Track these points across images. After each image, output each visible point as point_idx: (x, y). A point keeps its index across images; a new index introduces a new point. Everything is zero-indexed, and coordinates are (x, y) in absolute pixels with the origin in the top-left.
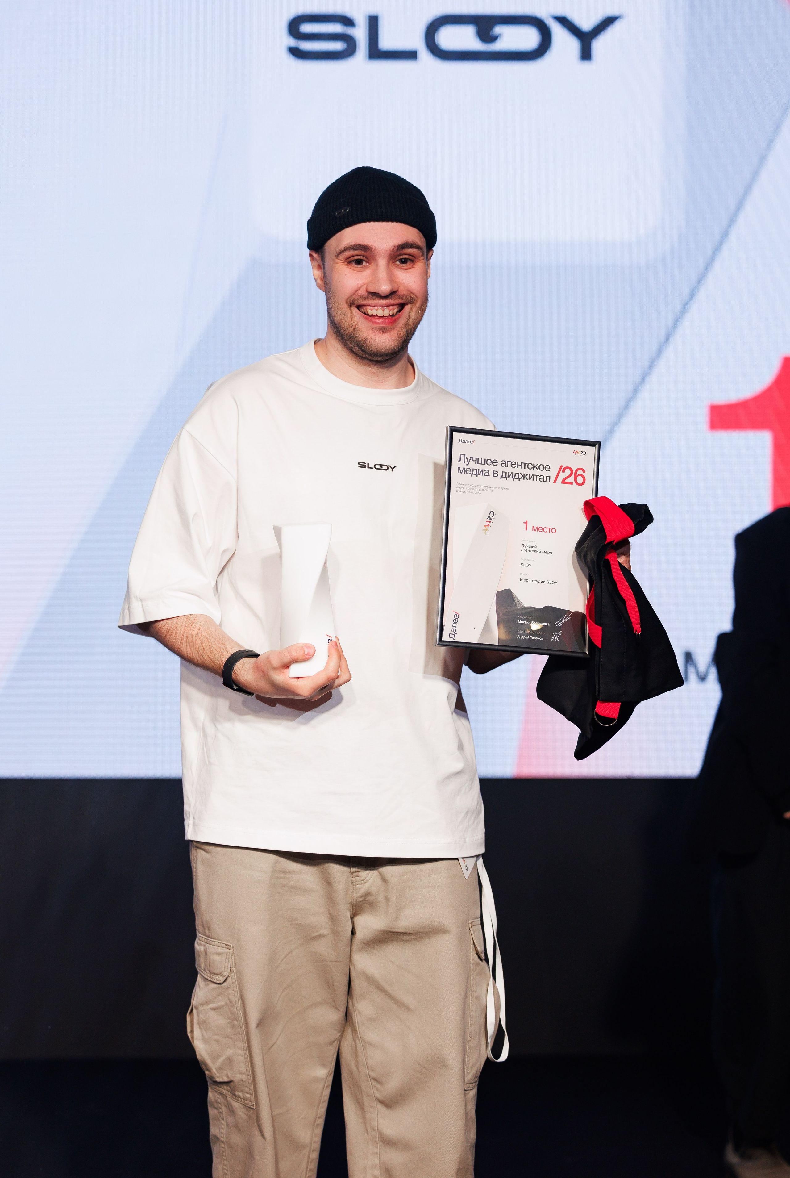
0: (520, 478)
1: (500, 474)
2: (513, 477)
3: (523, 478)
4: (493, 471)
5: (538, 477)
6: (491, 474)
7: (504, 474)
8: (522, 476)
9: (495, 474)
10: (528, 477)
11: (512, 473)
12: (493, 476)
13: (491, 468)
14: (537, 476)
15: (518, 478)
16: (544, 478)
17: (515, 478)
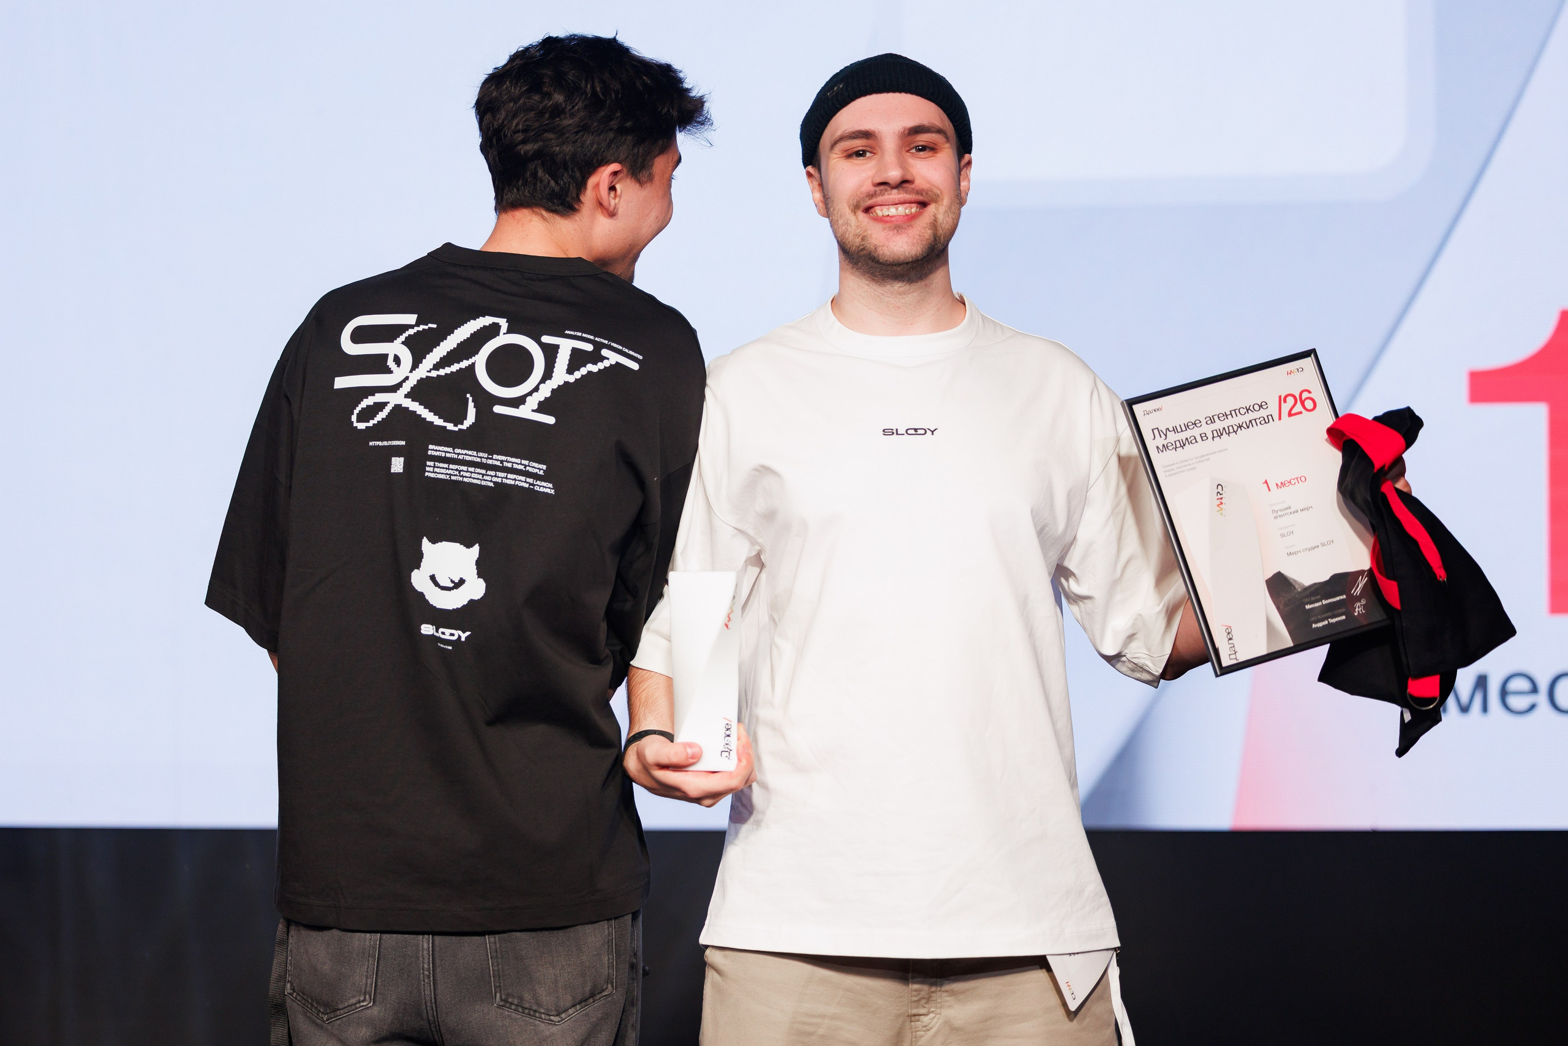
0: (1235, 430)
1: (1210, 436)
2: (1228, 432)
3: (1239, 429)
4: (1201, 435)
5: (1258, 421)
6: (1199, 439)
7: (1215, 432)
8: (1238, 427)
9: (1204, 437)
10: (1244, 425)
11: (1224, 429)
12: (1203, 440)
13: (1196, 432)
14: (1255, 420)
15: (1234, 431)
16: (1264, 419)
17: (1229, 433)
